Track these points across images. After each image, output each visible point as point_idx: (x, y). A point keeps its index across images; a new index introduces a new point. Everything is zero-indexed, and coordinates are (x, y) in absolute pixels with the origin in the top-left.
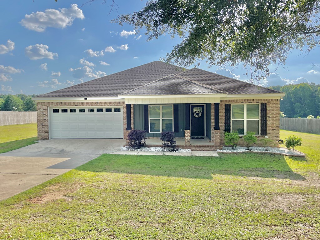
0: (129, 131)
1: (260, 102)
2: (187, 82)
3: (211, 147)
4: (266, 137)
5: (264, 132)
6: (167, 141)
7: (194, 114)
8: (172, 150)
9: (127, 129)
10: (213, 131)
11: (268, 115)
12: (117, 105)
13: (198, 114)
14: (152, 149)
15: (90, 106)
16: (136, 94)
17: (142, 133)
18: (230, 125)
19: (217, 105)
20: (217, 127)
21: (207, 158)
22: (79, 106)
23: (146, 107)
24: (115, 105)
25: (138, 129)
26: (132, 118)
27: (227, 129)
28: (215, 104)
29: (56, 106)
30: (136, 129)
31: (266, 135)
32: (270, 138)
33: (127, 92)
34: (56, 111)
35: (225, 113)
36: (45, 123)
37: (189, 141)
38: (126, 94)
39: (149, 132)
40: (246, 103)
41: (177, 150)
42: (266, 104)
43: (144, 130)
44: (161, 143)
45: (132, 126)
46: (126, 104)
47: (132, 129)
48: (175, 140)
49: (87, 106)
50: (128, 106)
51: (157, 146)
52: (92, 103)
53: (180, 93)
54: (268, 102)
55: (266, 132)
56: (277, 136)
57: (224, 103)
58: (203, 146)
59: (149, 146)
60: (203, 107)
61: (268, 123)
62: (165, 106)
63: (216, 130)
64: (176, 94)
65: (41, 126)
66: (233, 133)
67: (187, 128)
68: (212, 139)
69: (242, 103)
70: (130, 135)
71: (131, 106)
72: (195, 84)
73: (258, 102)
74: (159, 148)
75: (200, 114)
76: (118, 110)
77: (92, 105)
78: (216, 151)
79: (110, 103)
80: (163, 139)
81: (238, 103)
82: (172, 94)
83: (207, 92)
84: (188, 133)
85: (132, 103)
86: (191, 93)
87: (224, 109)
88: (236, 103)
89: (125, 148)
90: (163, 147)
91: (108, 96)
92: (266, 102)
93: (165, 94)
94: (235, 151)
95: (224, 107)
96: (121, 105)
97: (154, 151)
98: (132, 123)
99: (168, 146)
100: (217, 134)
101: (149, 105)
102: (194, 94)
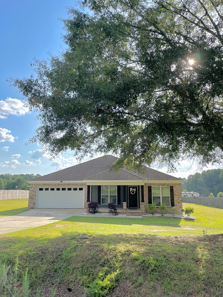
0: (89, 202)
1: (169, 185)
2: (125, 172)
3: (139, 213)
4: (174, 207)
5: (173, 205)
6: (112, 209)
7: (131, 192)
8: (115, 215)
9: (88, 201)
10: (141, 203)
11: (174, 193)
12: (81, 186)
13: (133, 192)
14: (102, 214)
15: (63, 186)
16: (94, 179)
17: (96, 203)
18: (152, 199)
19: (142, 186)
20: (143, 201)
21: (134, 219)
22: (57, 186)
23: (99, 187)
24: (79, 186)
25: (94, 201)
26: (90, 195)
27: (150, 202)
28: (141, 186)
29: (42, 186)
30: (92, 201)
31: (174, 206)
32: (176, 208)
33: (88, 178)
34: (41, 189)
35: (148, 191)
36: (34, 197)
37: (125, 209)
38: (88, 179)
39: (101, 204)
40: (161, 185)
41: (118, 215)
42: (173, 186)
43: (98, 202)
44: (108, 210)
45: (90, 200)
46: (88, 186)
47: (90, 201)
48: (116, 208)
49: (61, 186)
50: (89, 186)
51: (106, 212)
52: (65, 184)
53: (120, 179)
54: (174, 185)
55: (174, 204)
56: (181, 207)
57: (147, 185)
58: (134, 213)
59: (100, 212)
60: (136, 187)
61: (175, 199)
62: (111, 186)
63: (142, 203)
64: (117, 179)
65: (31, 200)
66: (153, 204)
67: (125, 201)
68: (141, 209)
69: (158, 185)
70: (89, 205)
71: (91, 187)
72: (130, 173)
73: (168, 185)
74: (107, 213)
75: (135, 193)
76: (81, 189)
77: (65, 186)
78: (141, 215)
79: (77, 184)
80: (109, 207)
81: (156, 185)
82: (115, 179)
83: (136, 178)
84: (125, 204)
85: (91, 185)
86: (126, 179)
87: (148, 189)
88: (155, 185)
89: (86, 213)
90: (109, 213)
91: (75, 180)
92: (173, 185)
93: (111, 179)
94: (154, 216)
95: (148, 187)
96: (84, 186)
97: (104, 215)
98: (90, 198)
99: (112, 212)
100: (143, 205)
101: (101, 186)
102: (128, 180)
